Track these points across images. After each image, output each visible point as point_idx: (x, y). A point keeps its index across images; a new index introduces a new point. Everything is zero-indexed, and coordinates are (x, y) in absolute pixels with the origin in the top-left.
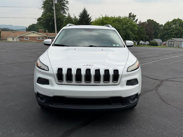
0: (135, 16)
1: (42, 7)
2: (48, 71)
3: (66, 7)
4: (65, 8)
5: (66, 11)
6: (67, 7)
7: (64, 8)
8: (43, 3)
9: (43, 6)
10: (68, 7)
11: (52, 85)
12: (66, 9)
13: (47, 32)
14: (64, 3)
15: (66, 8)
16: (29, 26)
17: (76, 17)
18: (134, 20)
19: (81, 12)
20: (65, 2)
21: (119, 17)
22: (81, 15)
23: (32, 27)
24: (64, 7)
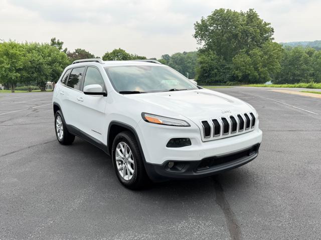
0: (62, 43)
2: (190, 126)
11: (197, 143)
18: (61, 50)
21: (36, 43)
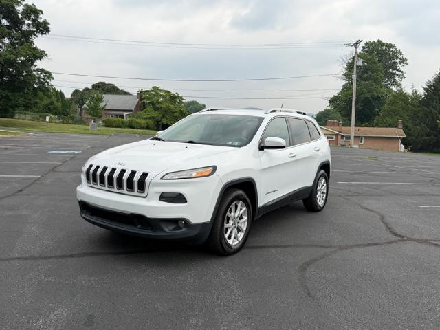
1: (344, 75)
3: (398, 70)
4: (397, 72)
5: (397, 79)
6: (400, 71)
7: (394, 74)
8: (345, 66)
9: (345, 72)
10: (402, 72)
12: (397, 75)
13: (341, 125)
14: (396, 63)
15: (400, 73)
16: (318, 113)
17: (416, 92)
19: (431, 80)
20: (397, 61)
22: (430, 86)
23: (323, 114)
24: (395, 71)
